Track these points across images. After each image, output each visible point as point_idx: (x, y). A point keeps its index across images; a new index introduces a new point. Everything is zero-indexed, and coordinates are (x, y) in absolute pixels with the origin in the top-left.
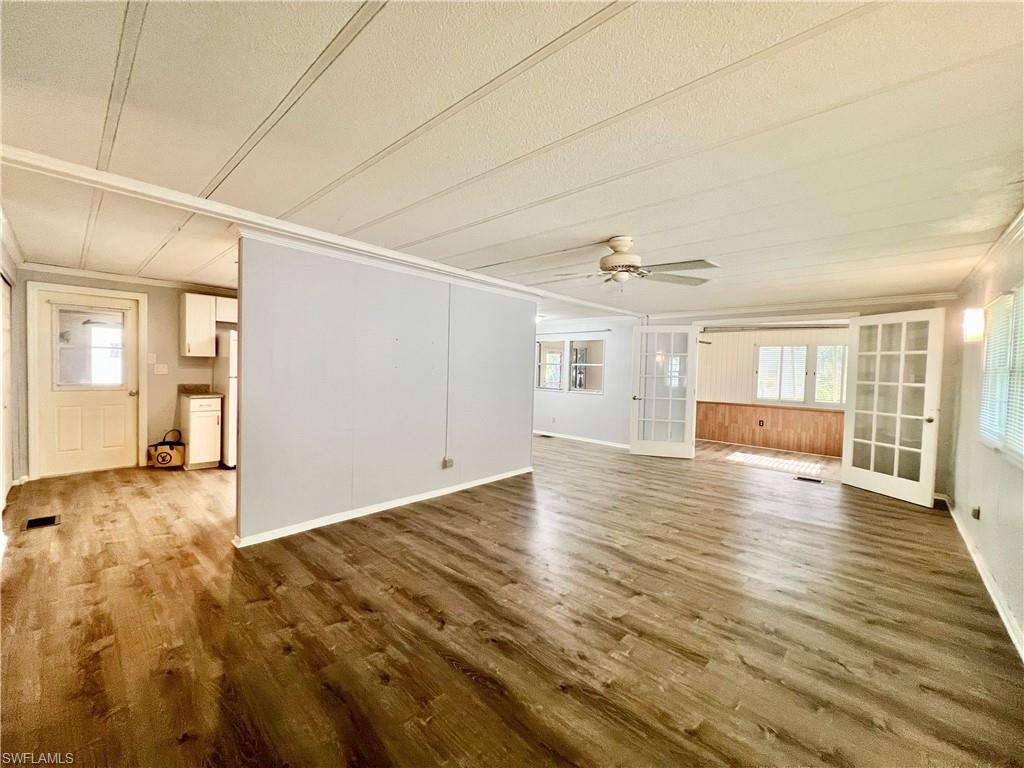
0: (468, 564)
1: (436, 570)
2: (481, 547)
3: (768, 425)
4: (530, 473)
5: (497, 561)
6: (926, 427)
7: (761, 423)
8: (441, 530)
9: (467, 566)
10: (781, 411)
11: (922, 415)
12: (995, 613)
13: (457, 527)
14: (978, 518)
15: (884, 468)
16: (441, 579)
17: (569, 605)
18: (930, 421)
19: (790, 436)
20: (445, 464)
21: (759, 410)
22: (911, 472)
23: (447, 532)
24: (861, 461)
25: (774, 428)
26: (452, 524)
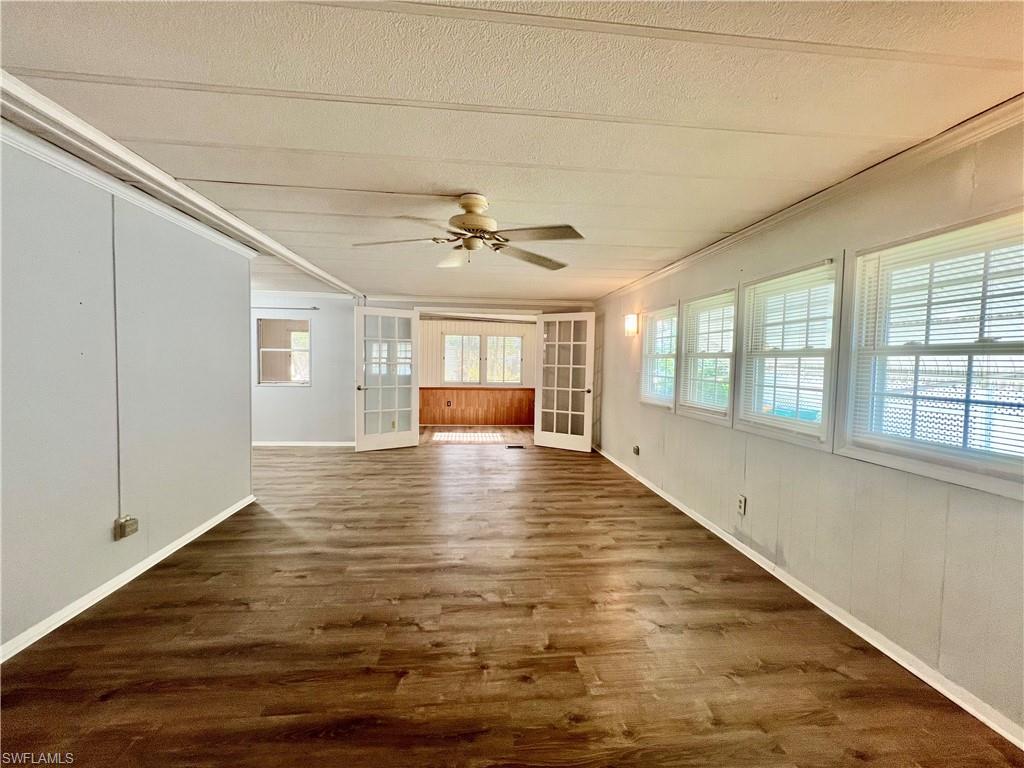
0: (306, 688)
1: (257, 736)
2: (298, 646)
3: (454, 406)
4: (253, 505)
5: (345, 655)
6: (587, 395)
7: (449, 404)
8: (187, 655)
9: (307, 693)
10: (463, 391)
11: (584, 387)
12: (681, 513)
13: (214, 634)
14: (638, 454)
15: (562, 430)
16: (282, 746)
17: (495, 663)
18: (589, 392)
19: (471, 412)
20: (120, 531)
21: (447, 392)
22: (577, 430)
23: (202, 654)
24: (547, 427)
25: (460, 407)
26: (199, 634)
